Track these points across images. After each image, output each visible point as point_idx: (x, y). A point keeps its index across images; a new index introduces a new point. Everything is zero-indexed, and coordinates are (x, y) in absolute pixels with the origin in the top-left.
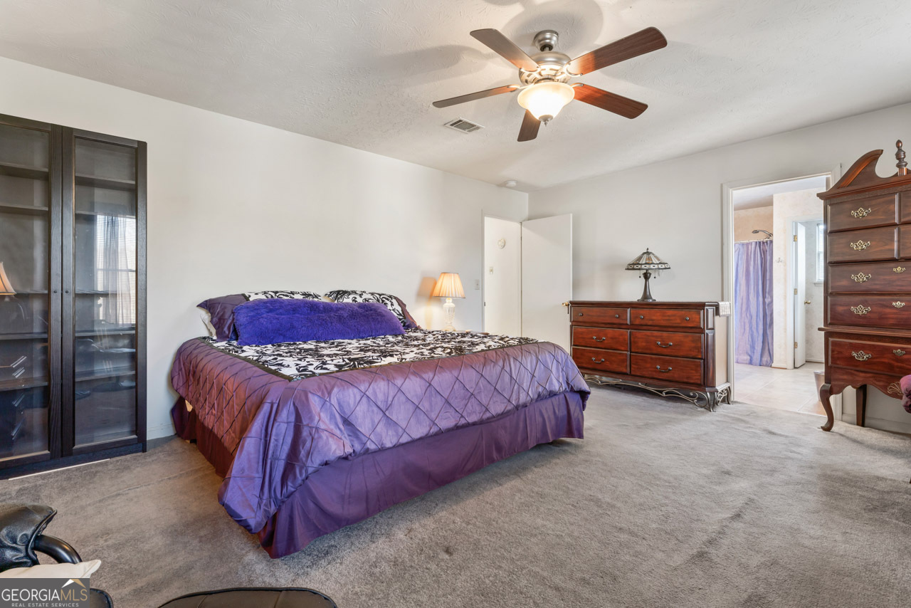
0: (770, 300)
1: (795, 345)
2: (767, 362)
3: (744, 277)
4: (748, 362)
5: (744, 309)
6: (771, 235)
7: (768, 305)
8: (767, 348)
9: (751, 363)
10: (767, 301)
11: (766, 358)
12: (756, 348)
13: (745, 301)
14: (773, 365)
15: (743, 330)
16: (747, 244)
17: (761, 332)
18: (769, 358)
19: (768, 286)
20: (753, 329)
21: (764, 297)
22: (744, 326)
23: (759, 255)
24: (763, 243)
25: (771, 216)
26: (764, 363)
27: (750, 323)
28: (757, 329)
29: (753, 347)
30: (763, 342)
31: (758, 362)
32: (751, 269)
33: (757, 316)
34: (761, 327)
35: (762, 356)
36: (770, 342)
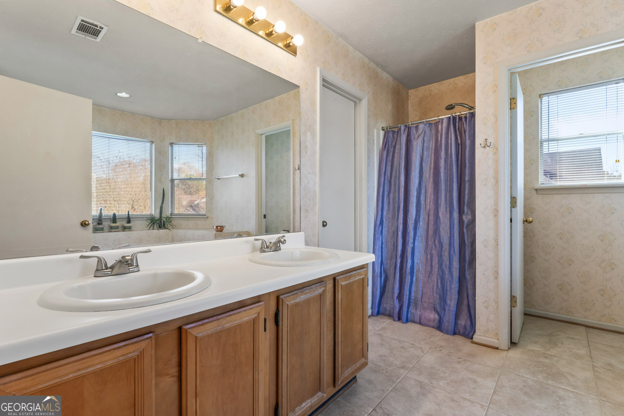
0: (470, 217)
1: (513, 299)
2: (465, 327)
3: (431, 179)
4: (436, 324)
5: (431, 232)
6: (472, 108)
7: (467, 226)
8: (465, 302)
9: (439, 327)
10: (466, 218)
11: (463, 321)
12: (448, 302)
13: (432, 218)
14: (476, 338)
15: (429, 268)
16: (437, 124)
17: (456, 274)
18: (469, 323)
19: (467, 192)
20: (444, 267)
21: (461, 212)
22: (432, 261)
23: (453, 138)
24: (460, 118)
25: (471, 90)
26: (461, 330)
27: (440, 256)
28: (450, 269)
29: (443, 299)
30: (460, 292)
31: (451, 328)
32: (442, 163)
33: (450, 245)
34: (456, 264)
35: (457, 317)
36: (470, 292)
